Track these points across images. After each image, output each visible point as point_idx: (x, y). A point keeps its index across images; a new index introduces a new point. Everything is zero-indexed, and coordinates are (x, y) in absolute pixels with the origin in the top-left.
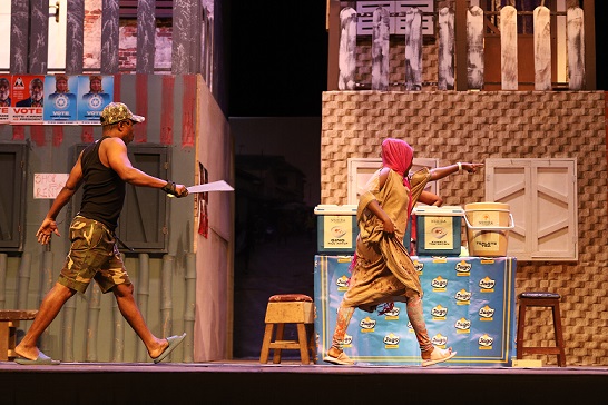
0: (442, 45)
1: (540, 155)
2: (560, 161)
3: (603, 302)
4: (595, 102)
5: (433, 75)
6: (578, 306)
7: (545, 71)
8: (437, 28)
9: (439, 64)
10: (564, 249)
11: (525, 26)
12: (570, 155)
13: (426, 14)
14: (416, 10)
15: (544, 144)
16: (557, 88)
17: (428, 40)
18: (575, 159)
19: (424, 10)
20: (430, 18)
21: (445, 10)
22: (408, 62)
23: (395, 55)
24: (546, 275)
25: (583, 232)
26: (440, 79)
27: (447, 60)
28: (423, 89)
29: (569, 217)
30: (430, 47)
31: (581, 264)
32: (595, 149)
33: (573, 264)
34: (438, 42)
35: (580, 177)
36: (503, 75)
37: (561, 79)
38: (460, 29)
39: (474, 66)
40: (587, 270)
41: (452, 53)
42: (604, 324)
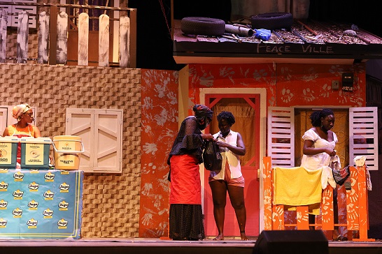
0: (41, 35)
1: (101, 107)
2: (113, 110)
3: (137, 199)
4: (135, 75)
5: (35, 54)
6: (121, 201)
7: (105, 54)
8: (38, 24)
9: (39, 47)
10: (113, 166)
11: (94, 26)
12: (119, 107)
13: (32, 15)
14: (25, 12)
15: (103, 100)
16: (113, 66)
17: (32, 31)
18: (122, 110)
19: (30, 12)
20: (34, 17)
21: (44, 13)
22: (19, 45)
23: (10, 40)
24: (102, 181)
25: (126, 155)
26: (39, 56)
27: (44, 45)
28: (28, 62)
29: (117, 146)
30: (33, 36)
31: (124, 175)
32: (134, 104)
33: (119, 175)
34: (38, 33)
35: (125, 121)
36: (79, 56)
37: (115, 60)
38: (53, 26)
39: (61, 49)
40: (127, 179)
41: (47, 40)
42: (137, 212)
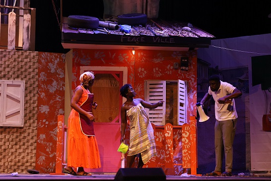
1: (9, 79)
2: (17, 82)
3: (34, 145)
4: (34, 56)
6: (23, 147)
7: (13, 41)
10: (17, 121)
12: (22, 79)
15: (11, 74)
16: (18, 49)
18: (24, 81)
24: (9, 133)
25: (26, 114)
29: (20, 107)
31: (25, 128)
32: (33, 77)
33: (21, 128)
35: (26, 89)
37: (20, 45)
40: (27, 131)
42: (34, 155)
